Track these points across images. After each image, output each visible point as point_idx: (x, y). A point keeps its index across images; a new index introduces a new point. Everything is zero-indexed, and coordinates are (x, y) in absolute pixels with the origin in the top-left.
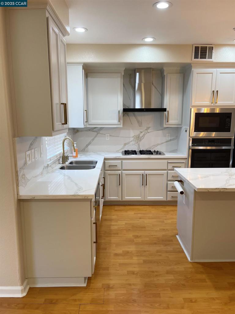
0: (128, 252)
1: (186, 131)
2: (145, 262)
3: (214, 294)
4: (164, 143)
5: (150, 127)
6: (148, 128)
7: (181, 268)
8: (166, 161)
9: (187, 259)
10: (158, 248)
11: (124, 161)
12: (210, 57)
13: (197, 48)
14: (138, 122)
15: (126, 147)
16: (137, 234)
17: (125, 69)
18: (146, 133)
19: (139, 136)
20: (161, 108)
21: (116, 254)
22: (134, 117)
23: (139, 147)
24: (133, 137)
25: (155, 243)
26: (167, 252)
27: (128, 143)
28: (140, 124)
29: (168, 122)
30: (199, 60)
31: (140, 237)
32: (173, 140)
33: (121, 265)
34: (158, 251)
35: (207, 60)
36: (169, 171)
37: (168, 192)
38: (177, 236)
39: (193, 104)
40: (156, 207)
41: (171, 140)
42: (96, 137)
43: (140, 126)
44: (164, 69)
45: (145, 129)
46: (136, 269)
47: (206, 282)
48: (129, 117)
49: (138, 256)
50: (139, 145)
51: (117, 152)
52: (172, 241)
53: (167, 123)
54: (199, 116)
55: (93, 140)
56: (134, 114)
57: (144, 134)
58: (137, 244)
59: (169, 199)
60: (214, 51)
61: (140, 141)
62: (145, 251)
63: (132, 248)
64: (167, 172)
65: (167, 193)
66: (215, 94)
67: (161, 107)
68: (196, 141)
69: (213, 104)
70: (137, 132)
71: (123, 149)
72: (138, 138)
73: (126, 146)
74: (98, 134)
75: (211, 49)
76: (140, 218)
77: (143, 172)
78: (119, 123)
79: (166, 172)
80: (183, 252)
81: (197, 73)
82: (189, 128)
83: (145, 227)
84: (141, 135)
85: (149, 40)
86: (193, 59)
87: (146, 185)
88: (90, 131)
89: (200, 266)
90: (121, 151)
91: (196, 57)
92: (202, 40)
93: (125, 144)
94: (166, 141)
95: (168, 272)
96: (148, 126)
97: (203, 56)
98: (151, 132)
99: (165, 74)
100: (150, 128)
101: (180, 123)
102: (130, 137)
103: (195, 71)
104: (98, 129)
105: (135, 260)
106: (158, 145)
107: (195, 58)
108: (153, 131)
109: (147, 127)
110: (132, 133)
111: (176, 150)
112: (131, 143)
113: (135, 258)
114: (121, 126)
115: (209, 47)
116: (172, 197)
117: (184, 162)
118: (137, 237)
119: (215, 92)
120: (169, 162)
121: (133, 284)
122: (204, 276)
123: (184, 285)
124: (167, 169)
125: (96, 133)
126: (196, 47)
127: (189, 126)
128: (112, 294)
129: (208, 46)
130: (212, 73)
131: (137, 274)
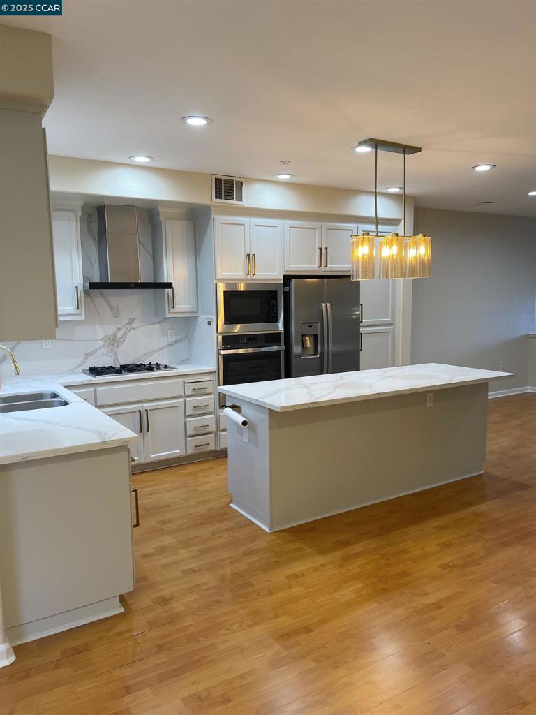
0: (164, 547)
1: (210, 323)
2: (202, 552)
3: (321, 560)
4: (165, 347)
5: (135, 318)
6: (132, 321)
7: (261, 544)
8: (181, 380)
9: (264, 531)
10: (211, 528)
11: (99, 389)
12: (240, 199)
13: (218, 181)
14: (112, 309)
15: (88, 360)
16: (163, 519)
17: (84, 204)
18: (129, 331)
19: (115, 336)
20: (152, 281)
21: (145, 555)
22: (102, 299)
23: (116, 358)
24: (102, 340)
25: (203, 524)
26: (227, 530)
27: (93, 353)
28: (116, 312)
29: (173, 307)
30: (223, 201)
31: (170, 521)
32: (181, 340)
33: (165, 567)
34: (213, 533)
35: (235, 202)
36: (187, 399)
37: (188, 439)
38: (231, 505)
39: (218, 277)
40: (169, 470)
41: (176, 342)
43: (115, 317)
44: (159, 210)
45: (126, 322)
46: (195, 565)
47: (305, 550)
48: (92, 299)
49: (184, 548)
50: (116, 355)
51: (71, 372)
52: (226, 514)
53: (172, 310)
54: (231, 296)
56: (101, 293)
57: (124, 333)
58: (171, 532)
59: (191, 451)
60: (244, 189)
61: (118, 346)
62: (192, 538)
63: (167, 540)
64: (185, 401)
65: (186, 440)
66: (251, 258)
67: (155, 280)
68: (228, 341)
69: (249, 277)
70: (110, 330)
71: (83, 365)
72: (113, 342)
73: (90, 358)
75: (240, 184)
76: (151, 494)
77: (140, 405)
78: (77, 312)
79: (182, 400)
80: (253, 523)
81: (221, 223)
82: (215, 317)
83: (169, 506)
84: (119, 335)
85: (142, 160)
86: (215, 200)
87: (148, 431)
89: (286, 534)
90: (81, 369)
91: (218, 196)
92: (226, 170)
93: (87, 356)
94: (166, 344)
95: (246, 554)
96: (132, 317)
97: (229, 196)
98: (138, 327)
99: (161, 220)
100: (136, 321)
101: (195, 309)
102: (97, 340)
103: (218, 219)
105: (183, 553)
106: (154, 352)
107: (216, 198)
108: (142, 326)
109: (130, 319)
110: (101, 331)
111: (188, 359)
112: (99, 352)
113: (182, 551)
114: (83, 318)
115: (236, 181)
116: (195, 446)
117: (212, 379)
118: (164, 522)
119: (251, 256)
120: (186, 381)
121: (202, 584)
122: (298, 544)
123: (276, 562)
124: (183, 394)
126: (216, 180)
127: (215, 314)
128: (178, 606)
129: (235, 179)
130: (244, 225)
131: (200, 570)
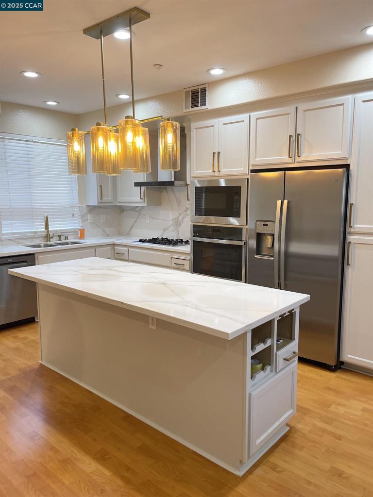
8: (169, 254)
15: (165, 233)
19: (178, 219)
24: (172, 220)
27: (167, 229)
30: (195, 109)
35: (200, 108)
42: (138, 218)
48: (167, 192)
55: (136, 221)
56: (171, 189)
57: (183, 217)
60: (207, 94)
66: (216, 156)
70: (176, 214)
71: (162, 236)
72: (177, 223)
74: (139, 214)
75: (204, 91)
78: (142, 201)
81: (196, 129)
84: (180, 218)
86: (184, 110)
88: (133, 210)
91: (187, 106)
93: (164, 230)
97: (196, 103)
100: (189, 209)
102: (169, 221)
103: (193, 126)
104: (139, 208)
107: (186, 108)
110: (171, 215)
112: (170, 229)
114: (145, 205)
119: (217, 154)
120: (172, 256)
124: (170, 265)
125: (138, 213)
126: (186, 93)
129: (200, 88)
130: (213, 126)
